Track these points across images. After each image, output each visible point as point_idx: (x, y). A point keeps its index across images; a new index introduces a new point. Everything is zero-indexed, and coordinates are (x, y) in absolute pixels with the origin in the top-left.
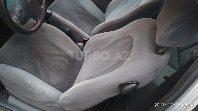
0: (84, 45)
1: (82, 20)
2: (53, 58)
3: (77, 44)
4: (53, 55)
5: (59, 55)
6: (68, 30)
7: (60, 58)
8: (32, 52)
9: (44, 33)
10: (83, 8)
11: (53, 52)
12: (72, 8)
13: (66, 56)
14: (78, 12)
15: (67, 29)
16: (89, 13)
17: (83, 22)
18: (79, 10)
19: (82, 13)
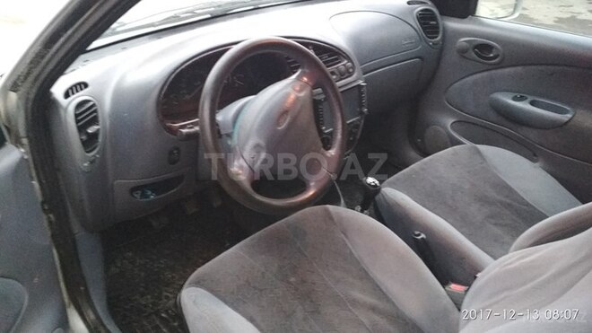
0: (467, 291)
1: (495, 224)
2: (350, 310)
3: (447, 288)
4: (354, 302)
5: (373, 309)
6: (419, 235)
7: (376, 318)
8: (292, 279)
9: (347, 237)
10: (509, 191)
11: (358, 295)
12: (467, 186)
13: (398, 317)
14: (483, 200)
15: (417, 233)
16: (528, 204)
17: (497, 231)
18: (492, 194)
19: (501, 203)
